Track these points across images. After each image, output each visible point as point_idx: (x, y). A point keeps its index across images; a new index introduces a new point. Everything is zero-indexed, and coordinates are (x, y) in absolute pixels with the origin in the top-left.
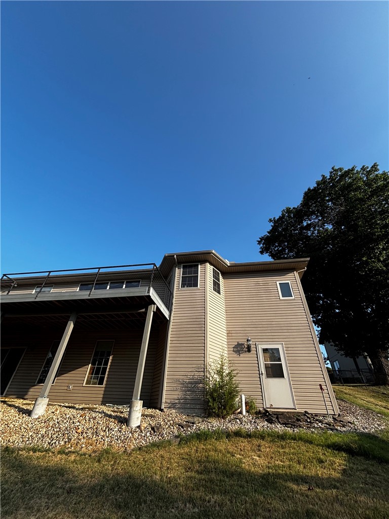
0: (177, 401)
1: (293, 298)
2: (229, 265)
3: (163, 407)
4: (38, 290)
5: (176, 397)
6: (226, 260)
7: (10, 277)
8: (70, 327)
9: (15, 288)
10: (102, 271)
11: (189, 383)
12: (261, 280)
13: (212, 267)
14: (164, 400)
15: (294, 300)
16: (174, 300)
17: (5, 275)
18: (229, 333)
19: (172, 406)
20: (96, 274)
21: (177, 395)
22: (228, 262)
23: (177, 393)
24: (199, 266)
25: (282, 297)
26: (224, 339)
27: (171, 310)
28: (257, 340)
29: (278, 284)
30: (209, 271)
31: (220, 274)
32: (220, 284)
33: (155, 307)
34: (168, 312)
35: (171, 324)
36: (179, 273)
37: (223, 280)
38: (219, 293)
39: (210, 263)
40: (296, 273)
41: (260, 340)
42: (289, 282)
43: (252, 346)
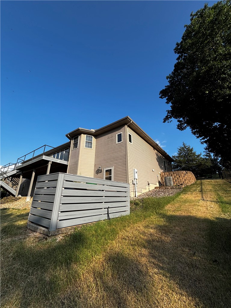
6: (91, 130)
8: (34, 174)
12: (110, 135)
13: (86, 135)
15: (122, 142)
18: (95, 165)
22: (94, 130)
24: (79, 137)
25: (117, 143)
26: (92, 169)
27: (69, 160)
28: (104, 167)
29: (117, 135)
30: (83, 138)
31: (93, 137)
32: (92, 142)
33: (51, 162)
34: (66, 162)
35: (68, 166)
36: (72, 142)
37: (96, 139)
38: (91, 147)
39: (84, 133)
40: (126, 126)
41: (105, 166)
42: (122, 133)
43: (102, 170)
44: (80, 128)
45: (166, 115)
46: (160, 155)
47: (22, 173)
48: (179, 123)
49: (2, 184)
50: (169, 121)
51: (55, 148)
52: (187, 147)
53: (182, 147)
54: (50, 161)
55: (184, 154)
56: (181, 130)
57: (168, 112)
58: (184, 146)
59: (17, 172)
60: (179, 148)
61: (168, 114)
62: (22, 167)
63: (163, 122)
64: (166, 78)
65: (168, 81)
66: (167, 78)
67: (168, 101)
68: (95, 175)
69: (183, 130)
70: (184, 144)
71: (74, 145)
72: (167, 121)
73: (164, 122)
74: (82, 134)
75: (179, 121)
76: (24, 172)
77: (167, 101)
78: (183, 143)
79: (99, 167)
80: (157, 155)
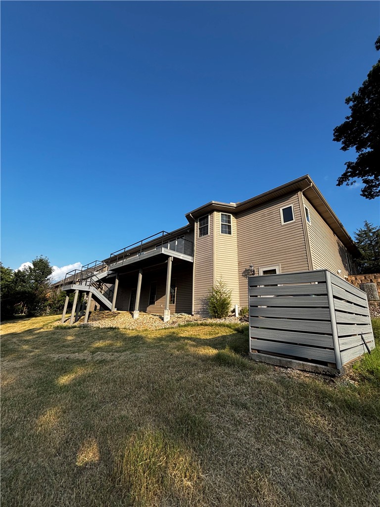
0: (200, 310)
1: (294, 221)
2: (235, 206)
3: (193, 314)
4: (139, 254)
5: (199, 308)
6: (231, 203)
7: (115, 254)
8: (141, 276)
9: (129, 256)
10: (144, 242)
11: (205, 300)
12: (265, 211)
13: (220, 213)
14: (193, 310)
15: (295, 222)
16: (195, 247)
17: (111, 254)
18: (240, 263)
19: (198, 313)
20: (140, 246)
21: (200, 306)
22: (235, 204)
23: (199, 306)
24: (209, 216)
25: (283, 223)
26: (234, 268)
27: (194, 255)
28: (259, 265)
29: (281, 210)
30: (217, 219)
31: (232, 216)
32: (232, 224)
33: (172, 258)
34: (191, 258)
35: (194, 264)
36: (197, 226)
37: (236, 220)
38: (230, 233)
39: (218, 211)
40: (300, 194)
41: (262, 265)
42: (292, 205)
43: (255, 270)
44: (213, 202)
45: (344, 172)
46: (342, 244)
47: (118, 275)
48: (365, 185)
49: (94, 291)
50: (350, 182)
51: (169, 234)
52: (373, 229)
53: (363, 229)
54: (171, 256)
55: (368, 243)
56: (371, 199)
57: (349, 165)
58: (368, 228)
59: (108, 275)
60: (358, 232)
61: (347, 169)
62: (121, 266)
63: (337, 185)
64: (345, 101)
65: (350, 107)
66: (348, 101)
67: (346, 145)
68: (240, 279)
69: (374, 198)
70: (366, 225)
71: (200, 231)
72: (345, 183)
73: (339, 185)
74: (215, 212)
75: (365, 181)
76: (120, 274)
77: (343, 145)
78: (364, 224)
79: (250, 265)
80: (339, 245)
